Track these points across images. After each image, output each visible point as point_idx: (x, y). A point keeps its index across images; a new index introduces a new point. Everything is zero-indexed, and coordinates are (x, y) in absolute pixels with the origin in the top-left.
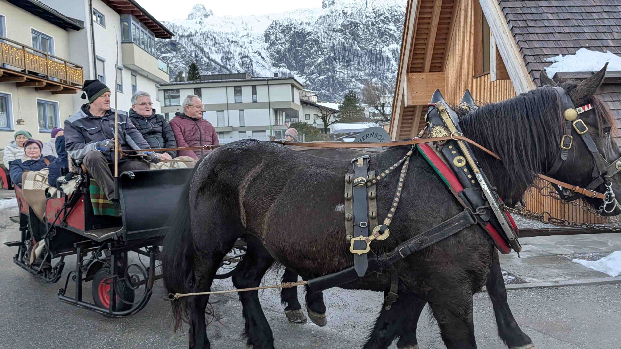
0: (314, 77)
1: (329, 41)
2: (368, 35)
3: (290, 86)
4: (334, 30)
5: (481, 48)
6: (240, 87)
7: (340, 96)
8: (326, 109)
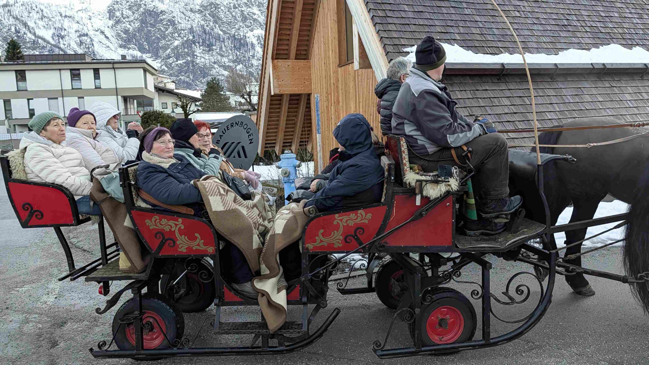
0: (171, 62)
1: (186, 22)
2: (230, 18)
3: (142, 71)
4: (191, 10)
5: (344, 36)
6: (79, 70)
7: (202, 83)
8: (185, 96)
